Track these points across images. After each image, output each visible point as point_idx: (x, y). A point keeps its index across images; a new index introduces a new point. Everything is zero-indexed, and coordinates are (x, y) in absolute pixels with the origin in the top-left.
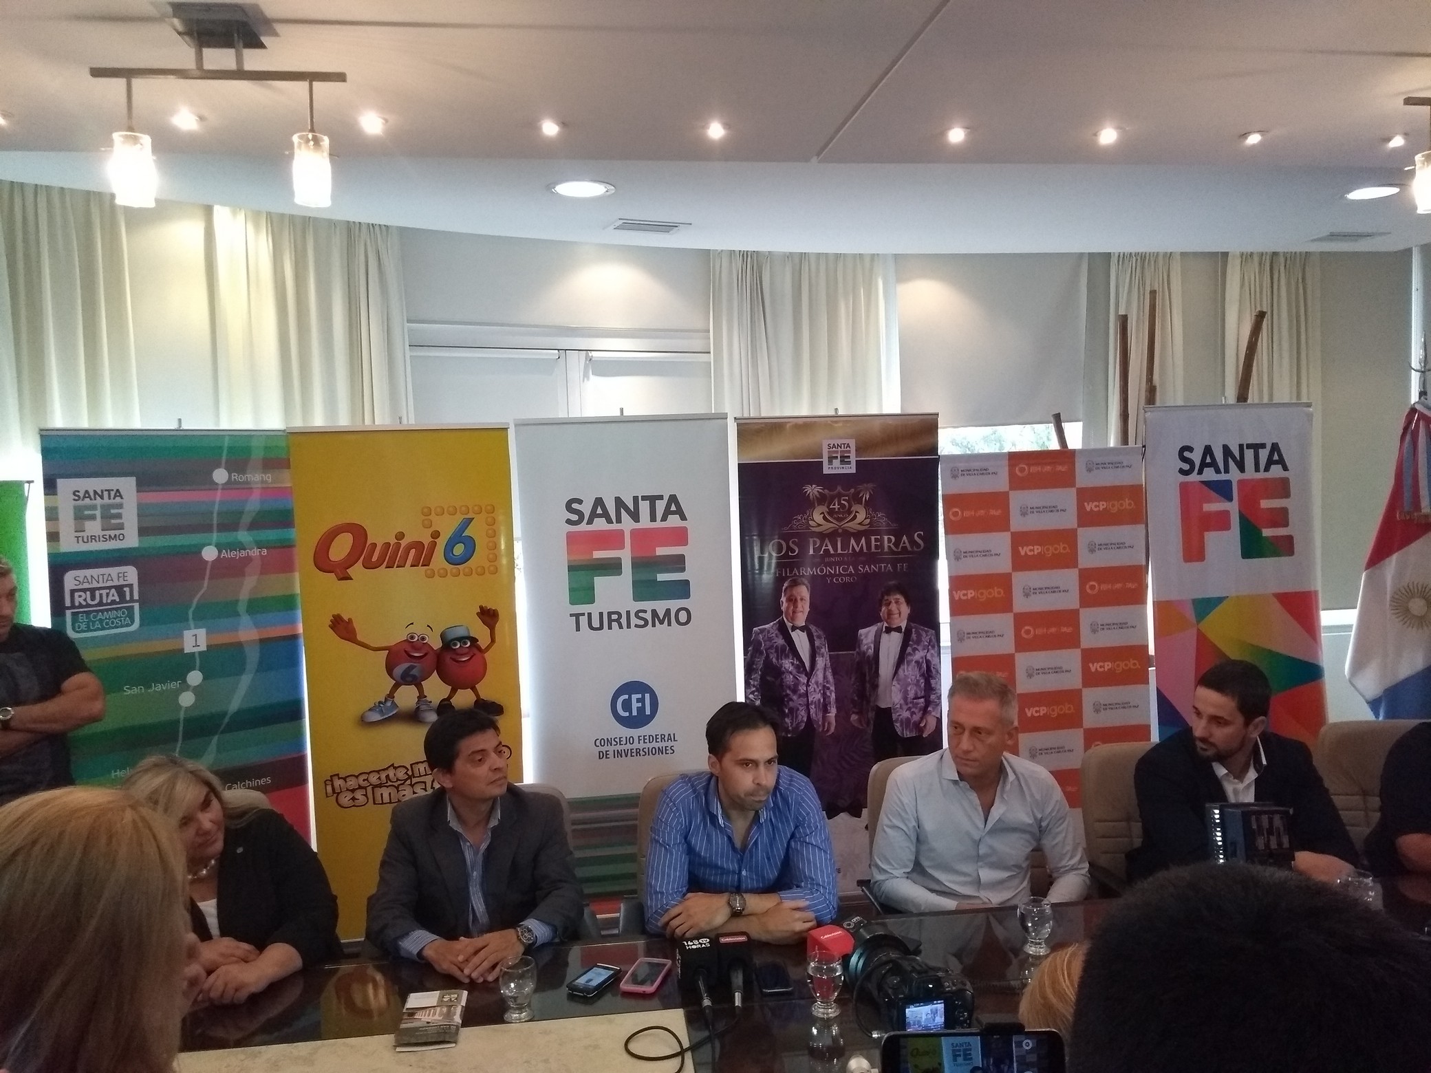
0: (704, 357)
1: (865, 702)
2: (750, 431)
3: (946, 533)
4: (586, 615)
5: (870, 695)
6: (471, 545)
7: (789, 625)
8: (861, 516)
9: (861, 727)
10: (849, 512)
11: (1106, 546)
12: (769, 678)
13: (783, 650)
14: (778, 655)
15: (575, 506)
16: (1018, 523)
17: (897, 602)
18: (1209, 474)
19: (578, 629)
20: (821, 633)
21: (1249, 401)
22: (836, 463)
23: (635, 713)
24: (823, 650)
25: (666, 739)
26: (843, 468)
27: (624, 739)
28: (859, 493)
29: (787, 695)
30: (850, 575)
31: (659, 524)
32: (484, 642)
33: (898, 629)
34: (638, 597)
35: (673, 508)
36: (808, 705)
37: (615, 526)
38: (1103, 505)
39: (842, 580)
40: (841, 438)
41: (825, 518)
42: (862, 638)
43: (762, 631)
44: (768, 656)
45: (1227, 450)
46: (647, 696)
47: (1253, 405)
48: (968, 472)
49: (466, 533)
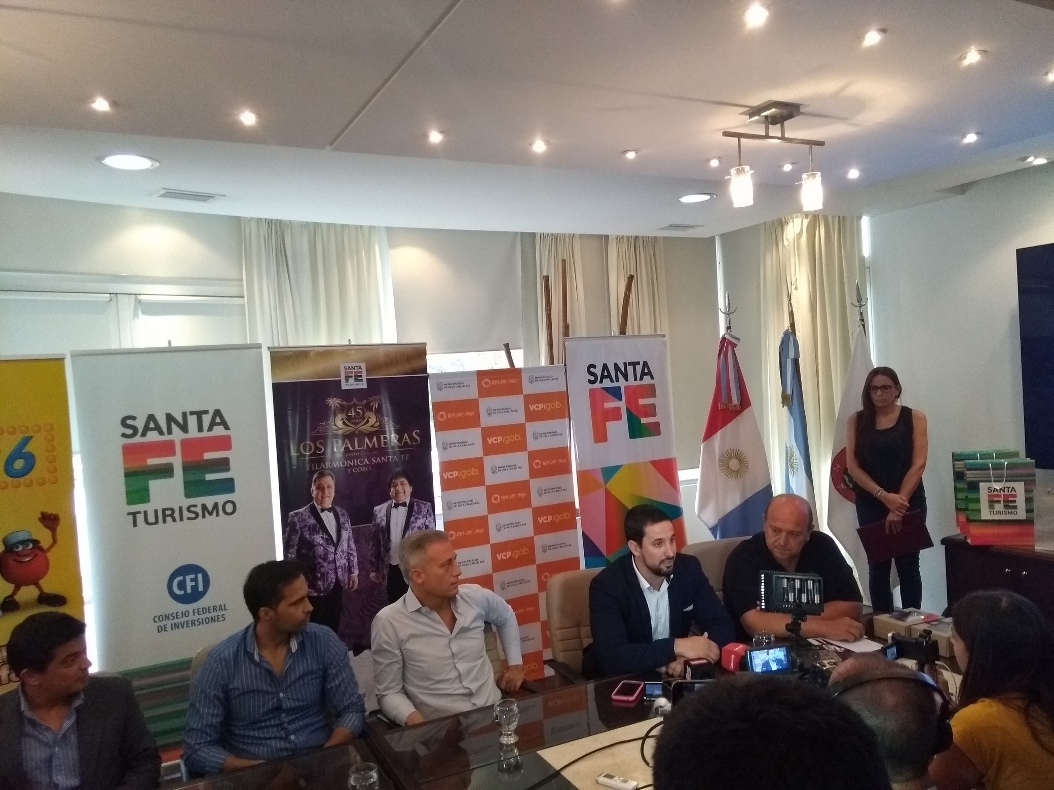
0: (238, 301)
1: (380, 562)
2: (280, 358)
3: (436, 431)
4: (143, 513)
5: (384, 556)
6: (30, 461)
7: (319, 507)
8: (373, 420)
9: (378, 582)
10: (363, 418)
11: (545, 435)
12: (303, 551)
13: (314, 527)
14: (310, 533)
15: (129, 422)
16: (486, 421)
17: (402, 484)
18: (607, 383)
19: (135, 525)
20: (345, 512)
21: (627, 334)
22: (352, 381)
23: (189, 590)
24: (347, 525)
25: (218, 609)
26: (357, 384)
27: (180, 614)
28: (370, 403)
29: (319, 563)
30: (366, 465)
31: (205, 434)
32: (45, 543)
33: (404, 504)
34: (188, 495)
35: (218, 420)
36: (336, 569)
37: (166, 437)
38: (541, 406)
39: (360, 469)
40: (353, 361)
41: (344, 423)
42: (376, 513)
43: (297, 514)
44: (302, 533)
45: (616, 366)
46: (200, 576)
47: (630, 336)
48: (449, 385)
49: (26, 450)
